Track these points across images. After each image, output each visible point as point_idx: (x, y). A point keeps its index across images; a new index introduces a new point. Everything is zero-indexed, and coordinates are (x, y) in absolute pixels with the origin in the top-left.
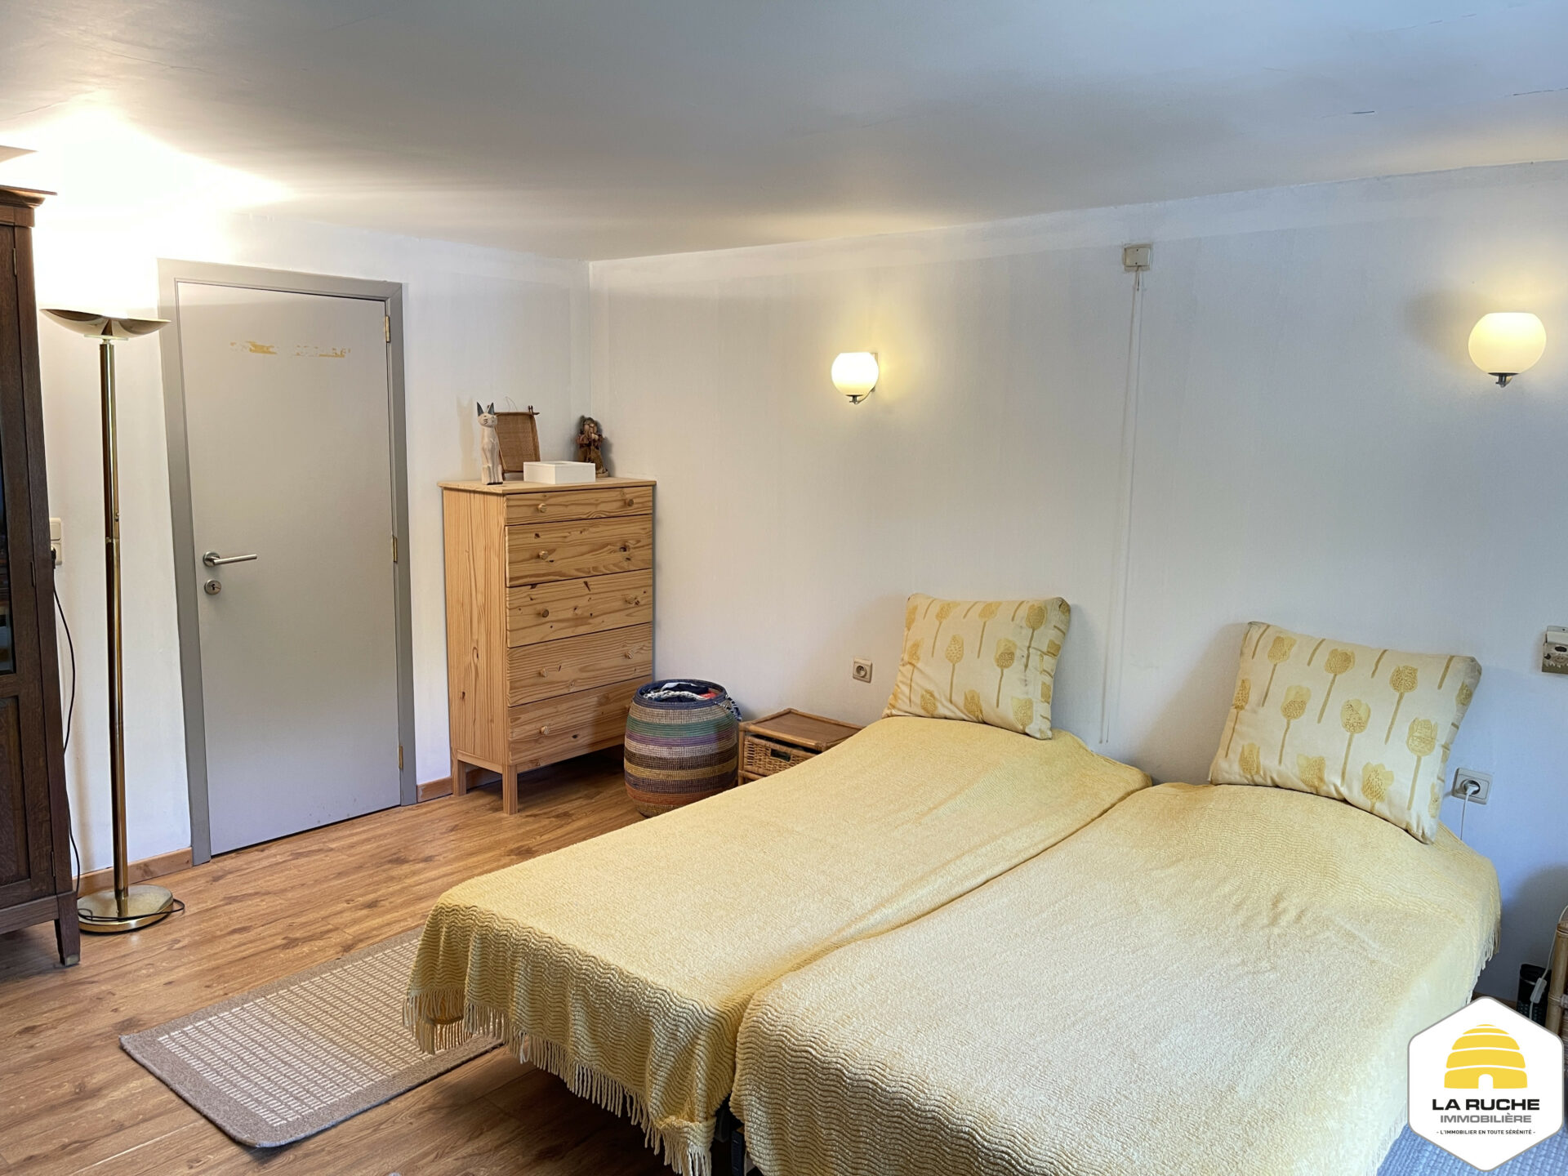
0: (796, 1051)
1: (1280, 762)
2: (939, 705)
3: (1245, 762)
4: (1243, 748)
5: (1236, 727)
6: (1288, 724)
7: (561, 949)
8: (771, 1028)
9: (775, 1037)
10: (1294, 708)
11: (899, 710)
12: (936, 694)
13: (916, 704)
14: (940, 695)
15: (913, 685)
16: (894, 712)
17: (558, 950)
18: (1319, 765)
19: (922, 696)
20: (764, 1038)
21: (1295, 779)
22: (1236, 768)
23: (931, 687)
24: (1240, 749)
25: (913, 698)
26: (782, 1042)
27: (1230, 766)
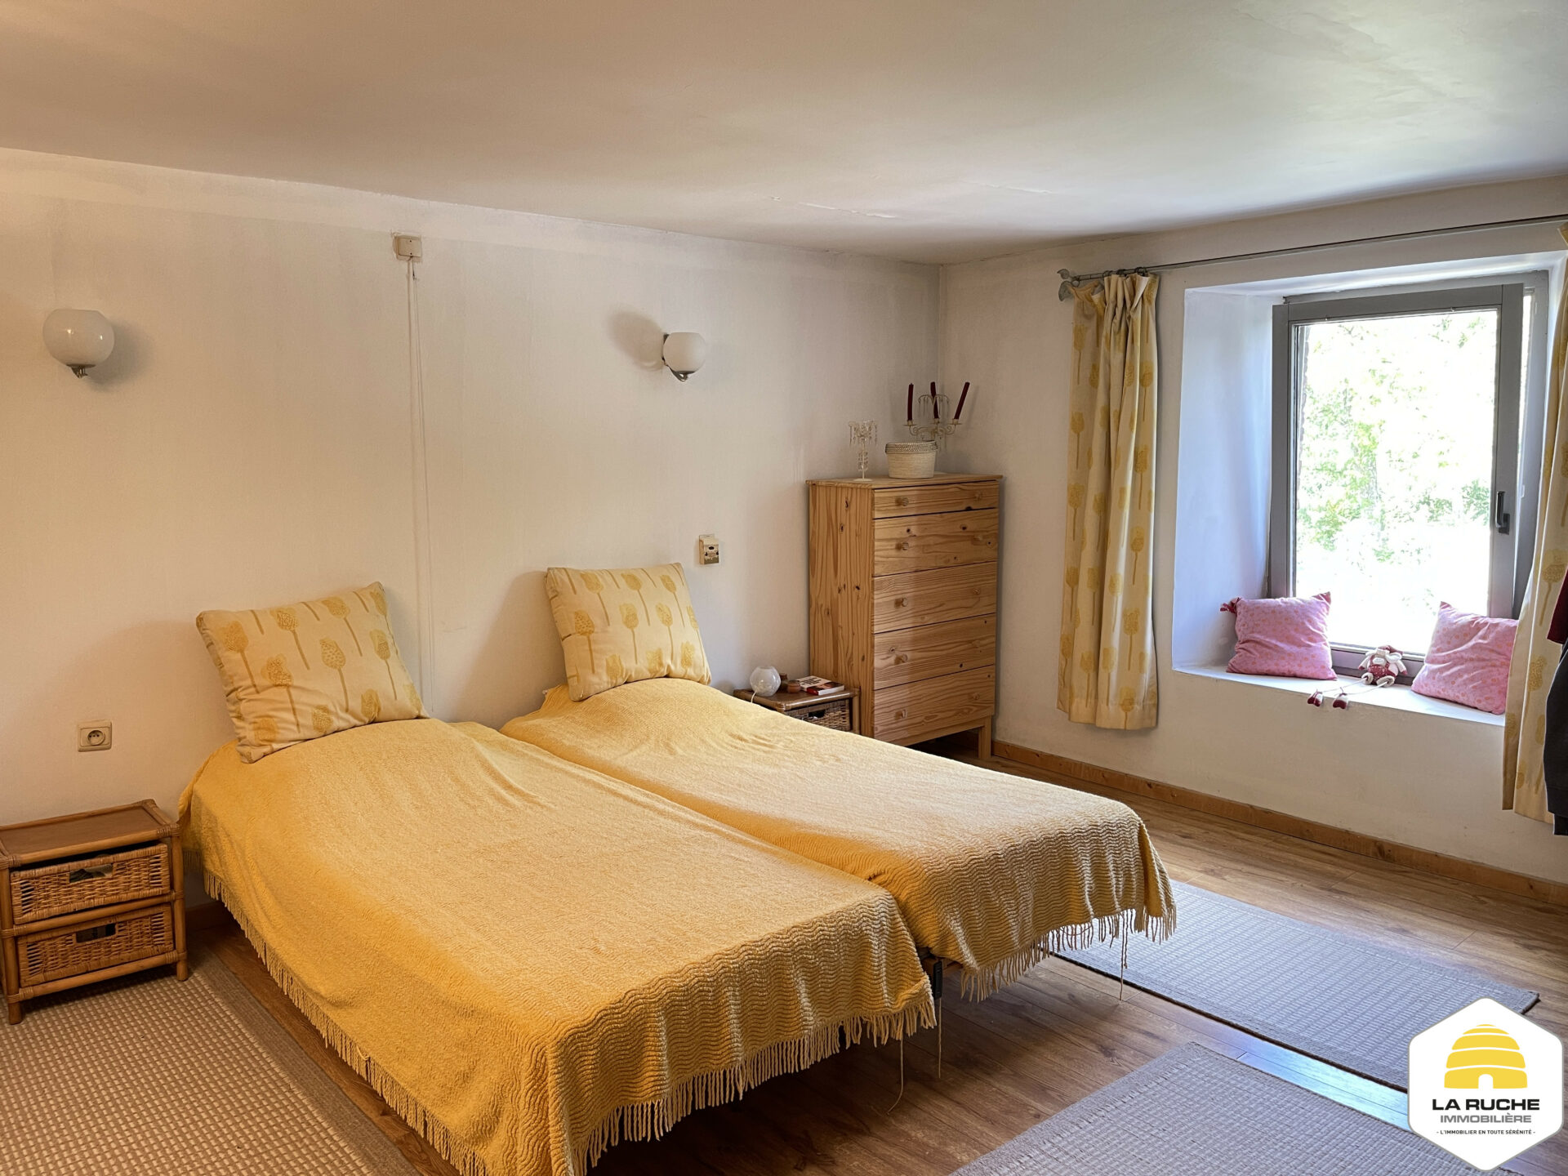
0: (966, 865)
1: (636, 663)
2: (333, 718)
3: (611, 671)
4: (607, 661)
5: (593, 647)
6: (633, 632)
7: (762, 945)
8: (941, 866)
9: (949, 868)
10: (631, 621)
11: (282, 741)
12: (332, 708)
13: (304, 726)
14: (335, 706)
15: (297, 706)
16: (276, 746)
17: (761, 948)
18: (659, 656)
19: (314, 715)
20: (943, 875)
21: (645, 670)
22: (605, 678)
23: (323, 702)
24: (605, 663)
25: (301, 721)
26: (955, 867)
27: (600, 679)
